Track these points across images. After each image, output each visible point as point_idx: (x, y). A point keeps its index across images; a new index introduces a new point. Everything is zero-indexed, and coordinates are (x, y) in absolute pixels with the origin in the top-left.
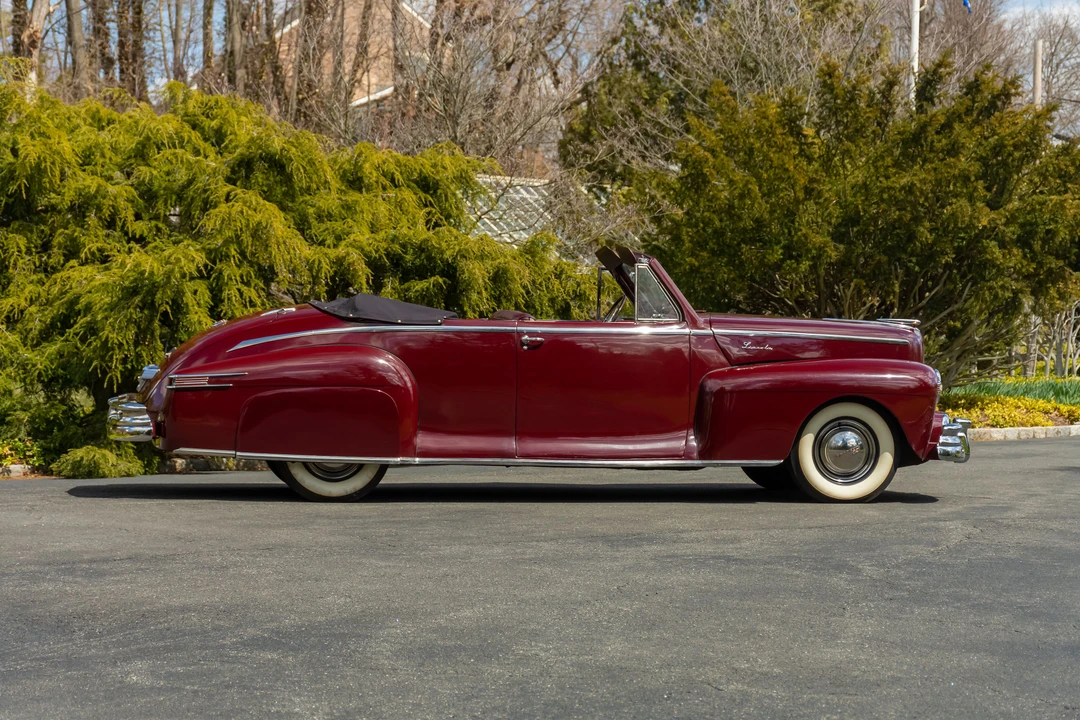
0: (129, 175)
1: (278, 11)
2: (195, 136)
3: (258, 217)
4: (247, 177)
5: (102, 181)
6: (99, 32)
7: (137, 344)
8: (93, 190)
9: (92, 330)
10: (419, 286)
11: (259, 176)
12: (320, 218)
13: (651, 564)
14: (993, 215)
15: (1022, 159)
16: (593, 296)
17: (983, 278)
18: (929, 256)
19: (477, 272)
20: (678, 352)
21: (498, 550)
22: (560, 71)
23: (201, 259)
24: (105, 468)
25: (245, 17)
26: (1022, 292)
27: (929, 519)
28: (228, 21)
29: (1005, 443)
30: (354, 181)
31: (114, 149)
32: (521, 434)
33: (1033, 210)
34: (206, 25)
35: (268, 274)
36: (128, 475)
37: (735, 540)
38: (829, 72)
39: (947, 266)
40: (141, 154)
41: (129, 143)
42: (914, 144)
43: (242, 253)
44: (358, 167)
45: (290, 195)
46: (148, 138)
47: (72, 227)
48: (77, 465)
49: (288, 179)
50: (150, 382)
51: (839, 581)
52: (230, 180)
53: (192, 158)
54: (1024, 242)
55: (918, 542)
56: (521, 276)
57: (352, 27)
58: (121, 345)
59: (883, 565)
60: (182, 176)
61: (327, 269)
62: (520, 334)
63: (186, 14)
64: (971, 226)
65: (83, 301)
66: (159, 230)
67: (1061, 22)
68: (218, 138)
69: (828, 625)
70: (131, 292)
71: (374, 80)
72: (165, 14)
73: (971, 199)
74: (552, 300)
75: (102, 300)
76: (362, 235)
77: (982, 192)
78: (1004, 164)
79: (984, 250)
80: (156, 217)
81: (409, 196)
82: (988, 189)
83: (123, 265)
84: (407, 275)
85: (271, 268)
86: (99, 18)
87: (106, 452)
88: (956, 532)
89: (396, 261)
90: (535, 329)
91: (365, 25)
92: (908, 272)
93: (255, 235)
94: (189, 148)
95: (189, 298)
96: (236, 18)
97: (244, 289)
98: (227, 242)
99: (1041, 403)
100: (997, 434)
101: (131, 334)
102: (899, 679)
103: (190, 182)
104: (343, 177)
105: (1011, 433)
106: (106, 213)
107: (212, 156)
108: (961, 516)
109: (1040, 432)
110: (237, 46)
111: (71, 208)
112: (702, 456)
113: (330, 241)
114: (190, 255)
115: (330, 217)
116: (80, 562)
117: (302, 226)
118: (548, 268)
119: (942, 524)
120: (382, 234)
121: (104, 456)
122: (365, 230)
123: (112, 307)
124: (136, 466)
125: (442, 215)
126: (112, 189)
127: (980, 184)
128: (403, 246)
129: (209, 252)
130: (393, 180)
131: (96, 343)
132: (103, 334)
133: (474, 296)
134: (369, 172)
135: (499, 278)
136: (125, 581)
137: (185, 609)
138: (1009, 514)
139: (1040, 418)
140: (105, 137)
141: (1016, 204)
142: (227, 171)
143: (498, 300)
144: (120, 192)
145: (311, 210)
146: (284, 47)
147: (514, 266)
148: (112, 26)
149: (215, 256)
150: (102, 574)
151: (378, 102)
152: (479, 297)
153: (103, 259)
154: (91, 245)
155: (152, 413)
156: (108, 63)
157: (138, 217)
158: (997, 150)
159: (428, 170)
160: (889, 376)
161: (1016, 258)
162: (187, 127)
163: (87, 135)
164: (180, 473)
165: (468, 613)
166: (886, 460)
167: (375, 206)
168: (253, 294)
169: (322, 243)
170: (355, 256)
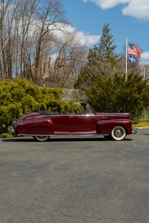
0: (10, 92)
1: (32, 65)
2: (20, 86)
3: (30, 99)
4: (28, 92)
5: (6, 93)
6: (5, 68)
7: (12, 118)
8: (5, 95)
9: (5, 116)
10: (54, 108)
11: (30, 92)
12: (39, 98)
13: (90, 152)
14: (139, 96)
15: (143, 87)
16: (80, 109)
17: (137, 105)
18: (130, 102)
19: (63, 106)
20: (93, 118)
21: (67, 150)
22: (74, 73)
23: (21, 105)
24: (7, 136)
25: (27, 66)
26: (143, 107)
27: (131, 144)
28: (24, 66)
29: (141, 129)
30: (44, 92)
31: (8, 88)
32: (70, 131)
33: (145, 95)
34: (21, 67)
35: (31, 107)
36: (11, 137)
37: (102, 148)
38: (116, 75)
39: (132, 103)
40: (12, 89)
41: (10, 87)
42: (128, 85)
43: (27, 104)
44: (45, 90)
45: (35, 95)
46: (13, 87)
47: (2, 100)
48: (3, 136)
49: (34, 93)
50: (14, 124)
51: (119, 155)
52: (26, 93)
53: (20, 89)
54: (143, 99)
55: (130, 147)
56: (69, 106)
57: (43, 67)
58: (9, 118)
59: (125, 152)
60: (18, 92)
61: (40, 106)
62: (70, 116)
63: (18, 65)
64: (136, 97)
65: (4, 111)
66: (15, 100)
67: (147, 65)
68: (24, 86)
69: (118, 163)
70: (11, 110)
71: (46, 75)
72: (15, 65)
73: (136, 93)
74: (74, 110)
75: (7, 111)
76: (45, 101)
77: (137, 92)
78: (140, 88)
79: (138, 101)
80: (15, 98)
81: (52, 95)
82: (138, 92)
83: (10, 106)
84: (52, 107)
85: (32, 106)
86: (5, 66)
87: (8, 134)
88: (135, 146)
89: (51, 105)
90: (72, 115)
91: (44, 67)
92: (127, 104)
93: (29, 101)
94: (19, 88)
95: (20, 111)
96: (25, 66)
97: (28, 109)
98: (25, 102)
99: (146, 123)
100: (140, 128)
101: (11, 116)
102: (129, 173)
103: (20, 93)
104: (42, 92)
105: (142, 128)
106: (7, 98)
107: (23, 89)
108: (136, 143)
109: (146, 128)
110: (26, 70)
111: (2, 97)
112: (97, 134)
113: (41, 102)
114: (20, 104)
115: (41, 98)
116: (4, 153)
117: (36, 99)
118: (73, 105)
119: (133, 144)
120: (48, 101)
121: (7, 135)
122: (46, 100)
123: (8, 112)
124: (12, 136)
125: (57, 97)
126: (8, 94)
127: (137, 91)
128: (52, 102)
129: (22, 104)
130: (50, 92)
131: (6, 118)
132: (7, 116)
133: (62, 110)
134: (46, 91)
135: (66, 107)
136: (11, 157)
137: (20, 162)
138: (143, 142)
139: (146, 125)
140: (7, 86)
141: (142, 94)
142: (25, 91)
143: (66, 110)
144: (9, 94)
145: (38, 97)
146: (33, 70)
147: (68, 105)
148: (7, 67)
149: (23, 104)
150: (8, 155)
151: (47, 78)
152: (63, 110)
153: (6, 105)
154: (5, 103)
155: (15, 129)
156: (6, 73)
157: (12, 98)
158: (139, 86)
159: (55, 91)
160: (125, 122)
161: (142, 102)
162: (19, 85)
163: (4, 86)
164: (18, 137)
165: (63, 162)
166: (124, 134)
167: (47, 96)
168: (29, 110)
169: (39, 102)
170: (44, 104)
